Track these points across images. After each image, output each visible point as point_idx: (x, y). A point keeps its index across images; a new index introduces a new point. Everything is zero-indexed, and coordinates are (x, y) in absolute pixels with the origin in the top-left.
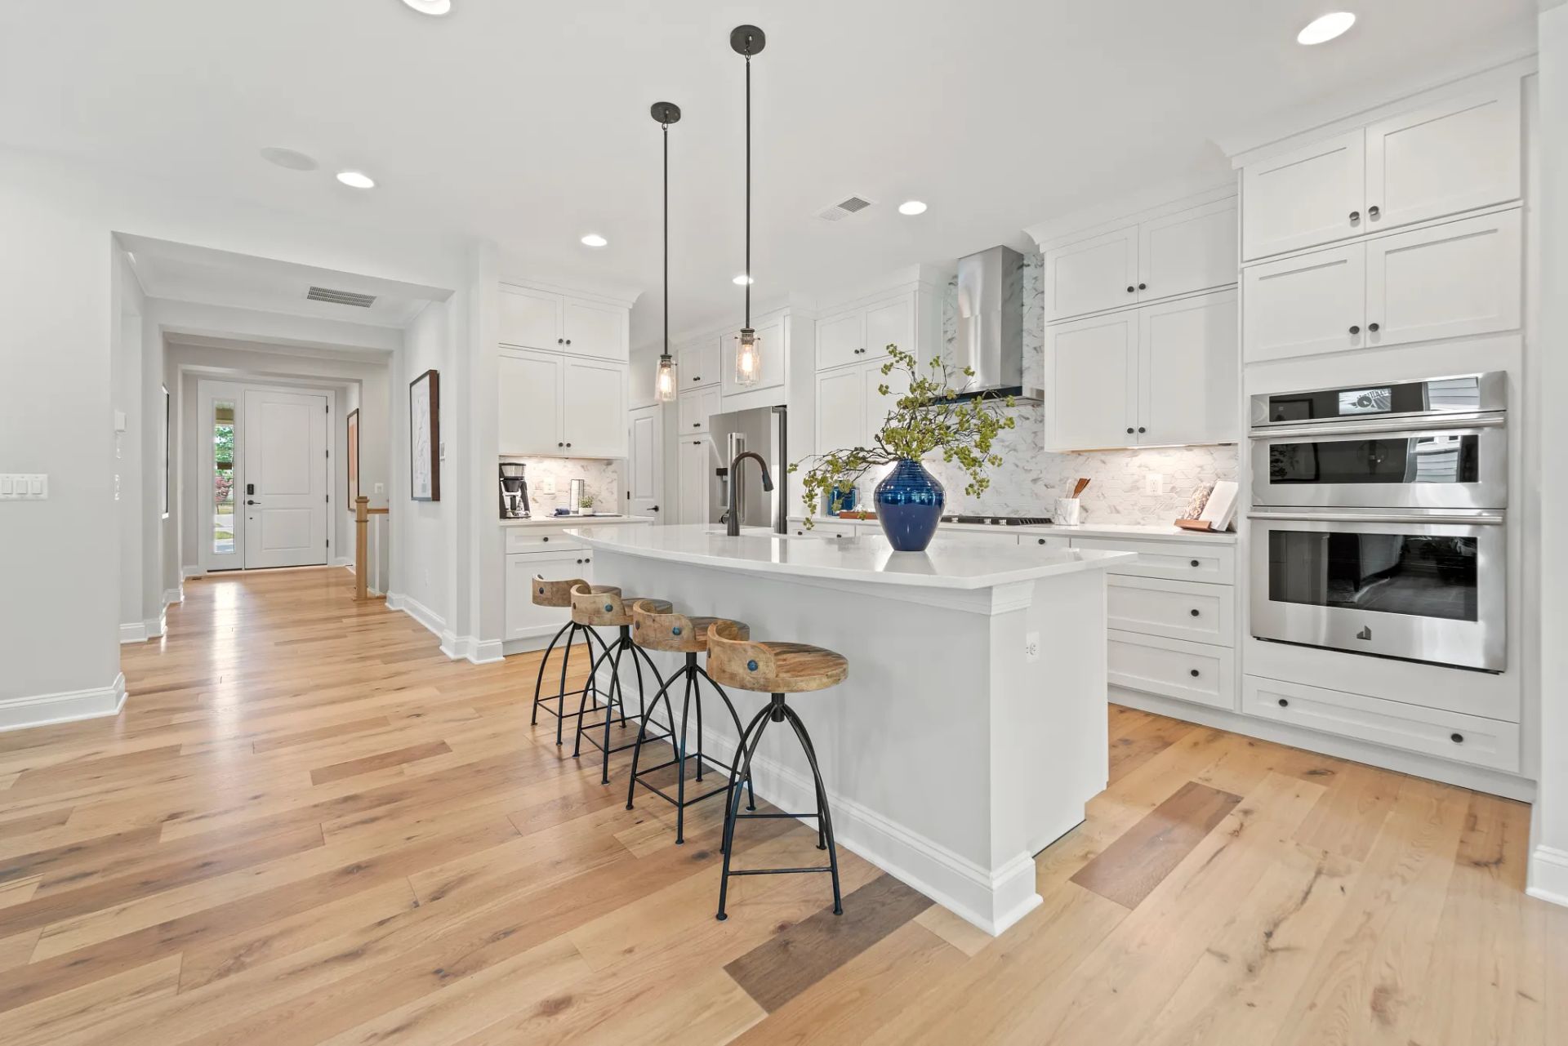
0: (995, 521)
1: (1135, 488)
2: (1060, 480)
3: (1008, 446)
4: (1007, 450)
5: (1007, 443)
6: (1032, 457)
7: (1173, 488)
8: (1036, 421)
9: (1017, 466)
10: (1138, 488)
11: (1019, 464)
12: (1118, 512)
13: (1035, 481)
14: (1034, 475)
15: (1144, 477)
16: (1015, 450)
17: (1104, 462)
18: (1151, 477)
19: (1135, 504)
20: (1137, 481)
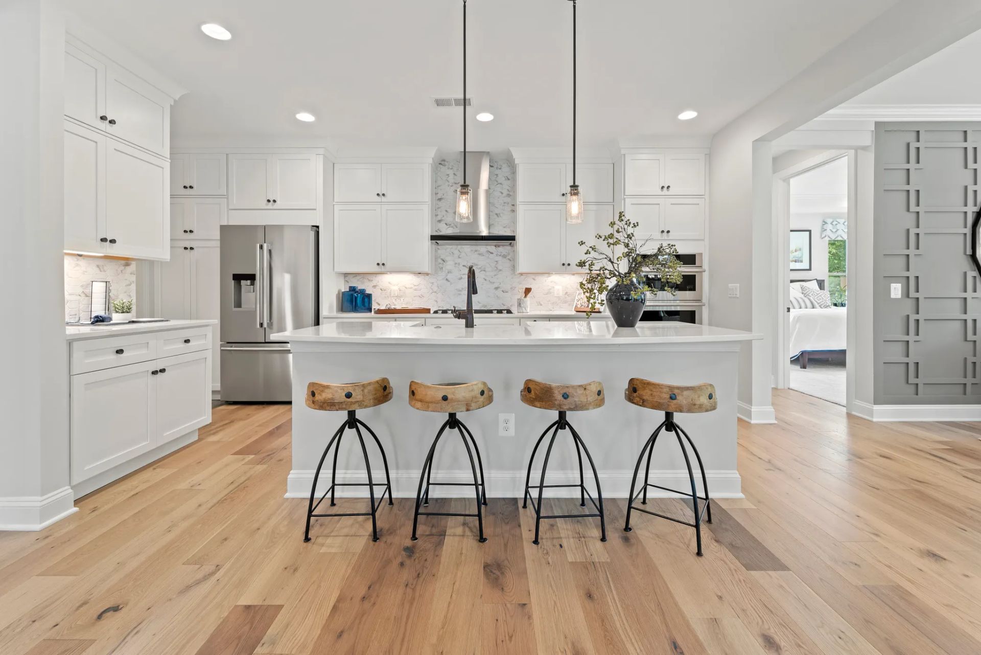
0: (500, 312)
1: (549, 293)
2: (511, 288)
3: (480, 268)
4: (479, 270)
5: (479, 267)
6: (495, 275)
7: (566, 293)
8: (497, 255)
9: (486, 280)
10: (551, 293)
11: (487, 279)
12: (541, 305)
13: (496, 288)
14: (496, 285)
15: (554, 287)
16: (484, 271)
17: (534, 279)
18: (557, 287)
19: (549, 301)
20: (550, 289)
